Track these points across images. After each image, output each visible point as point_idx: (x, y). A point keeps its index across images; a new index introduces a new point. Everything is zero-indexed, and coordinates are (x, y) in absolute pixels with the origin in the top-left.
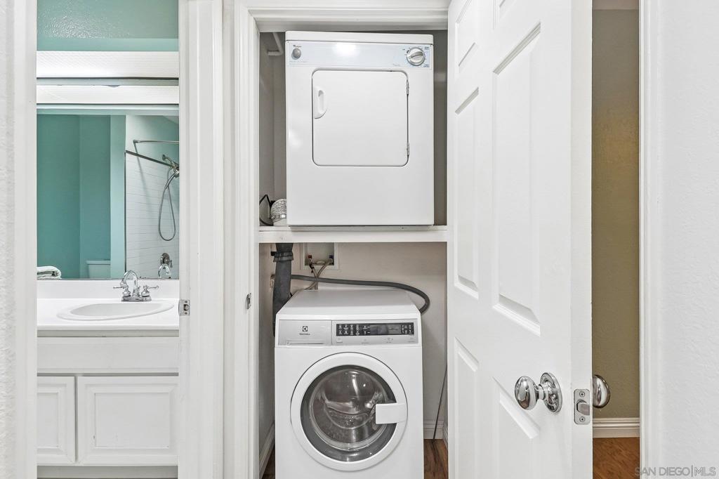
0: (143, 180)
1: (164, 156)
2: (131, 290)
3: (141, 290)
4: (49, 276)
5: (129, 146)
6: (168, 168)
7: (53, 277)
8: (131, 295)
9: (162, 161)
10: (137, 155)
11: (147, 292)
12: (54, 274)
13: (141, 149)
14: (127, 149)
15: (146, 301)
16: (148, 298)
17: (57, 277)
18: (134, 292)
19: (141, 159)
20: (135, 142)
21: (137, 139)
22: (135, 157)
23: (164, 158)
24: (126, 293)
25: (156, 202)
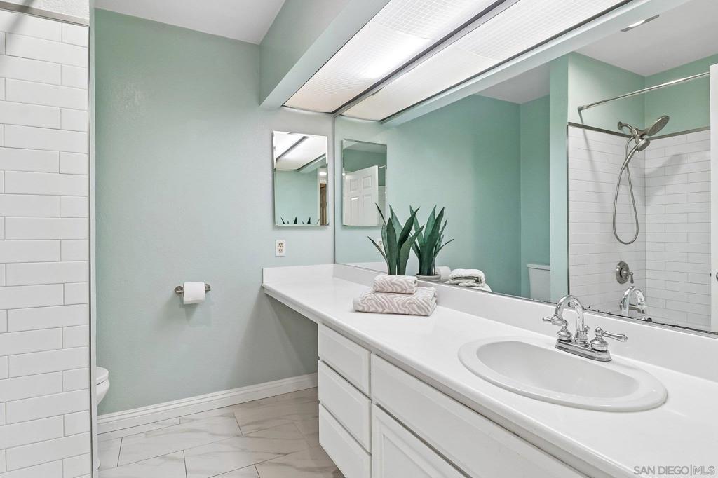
0: (591, 160)
1: (620, 123)
2: (572, 329)
3: (591, 336)
4: (472, 282)
5: (573, 116)
6: (625, 140)
7: (476, 284)
8: (573, 338)
9: (617, 131)
10: (583, 127)
11: (603, 343)
12: (478, 280)
13: (589, 118)
14: (570, 120)
15: (600, 360)
16: (603, 356)
17: (480, 285)
18: (577, 335)
19: (588, 131)
20: (580, 109)
21: (582, 106)
22: (581, 130)
23: (621, 126)
24: (562, 333)
25: (609, 188)
